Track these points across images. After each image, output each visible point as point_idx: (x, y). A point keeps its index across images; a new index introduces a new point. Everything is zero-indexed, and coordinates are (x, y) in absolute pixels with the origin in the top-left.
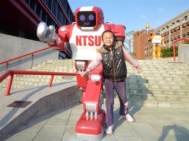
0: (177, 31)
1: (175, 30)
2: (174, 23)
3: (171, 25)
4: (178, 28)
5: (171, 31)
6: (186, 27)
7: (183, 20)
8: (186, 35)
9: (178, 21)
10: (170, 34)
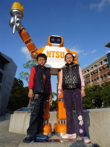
0: (96, 73)
1: (94, 72)
2: (93, 67)
3: (91, 68)
4: (96, 71)
5: (91, 73)
6: (103, 70)
7: (99, 64)
8: (103, 77)
9: (96, 66)
10: (91, 76)
